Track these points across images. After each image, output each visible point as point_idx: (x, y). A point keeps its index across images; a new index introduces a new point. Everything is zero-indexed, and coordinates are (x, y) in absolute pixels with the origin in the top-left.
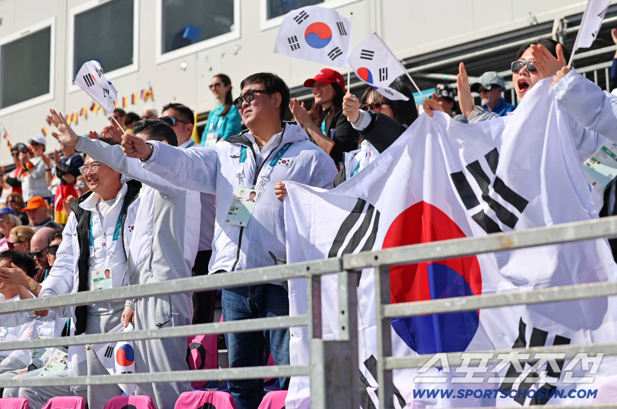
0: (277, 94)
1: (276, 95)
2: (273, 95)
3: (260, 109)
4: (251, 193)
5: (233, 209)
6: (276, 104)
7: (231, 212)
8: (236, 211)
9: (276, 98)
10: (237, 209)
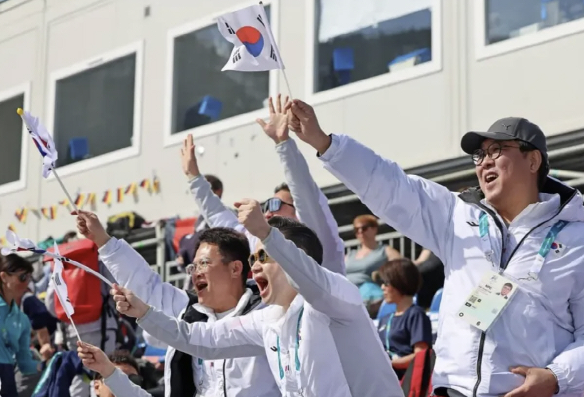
0: (536, 153)
1: (534, 155)
2: (530, 154)
3: (510, 173)
4: (507, 284)
5: (473, 299)
6: (533, 166)
7: (470, 302)
8: (476, 304)
9: (533, 159)
10: (479, 301)
